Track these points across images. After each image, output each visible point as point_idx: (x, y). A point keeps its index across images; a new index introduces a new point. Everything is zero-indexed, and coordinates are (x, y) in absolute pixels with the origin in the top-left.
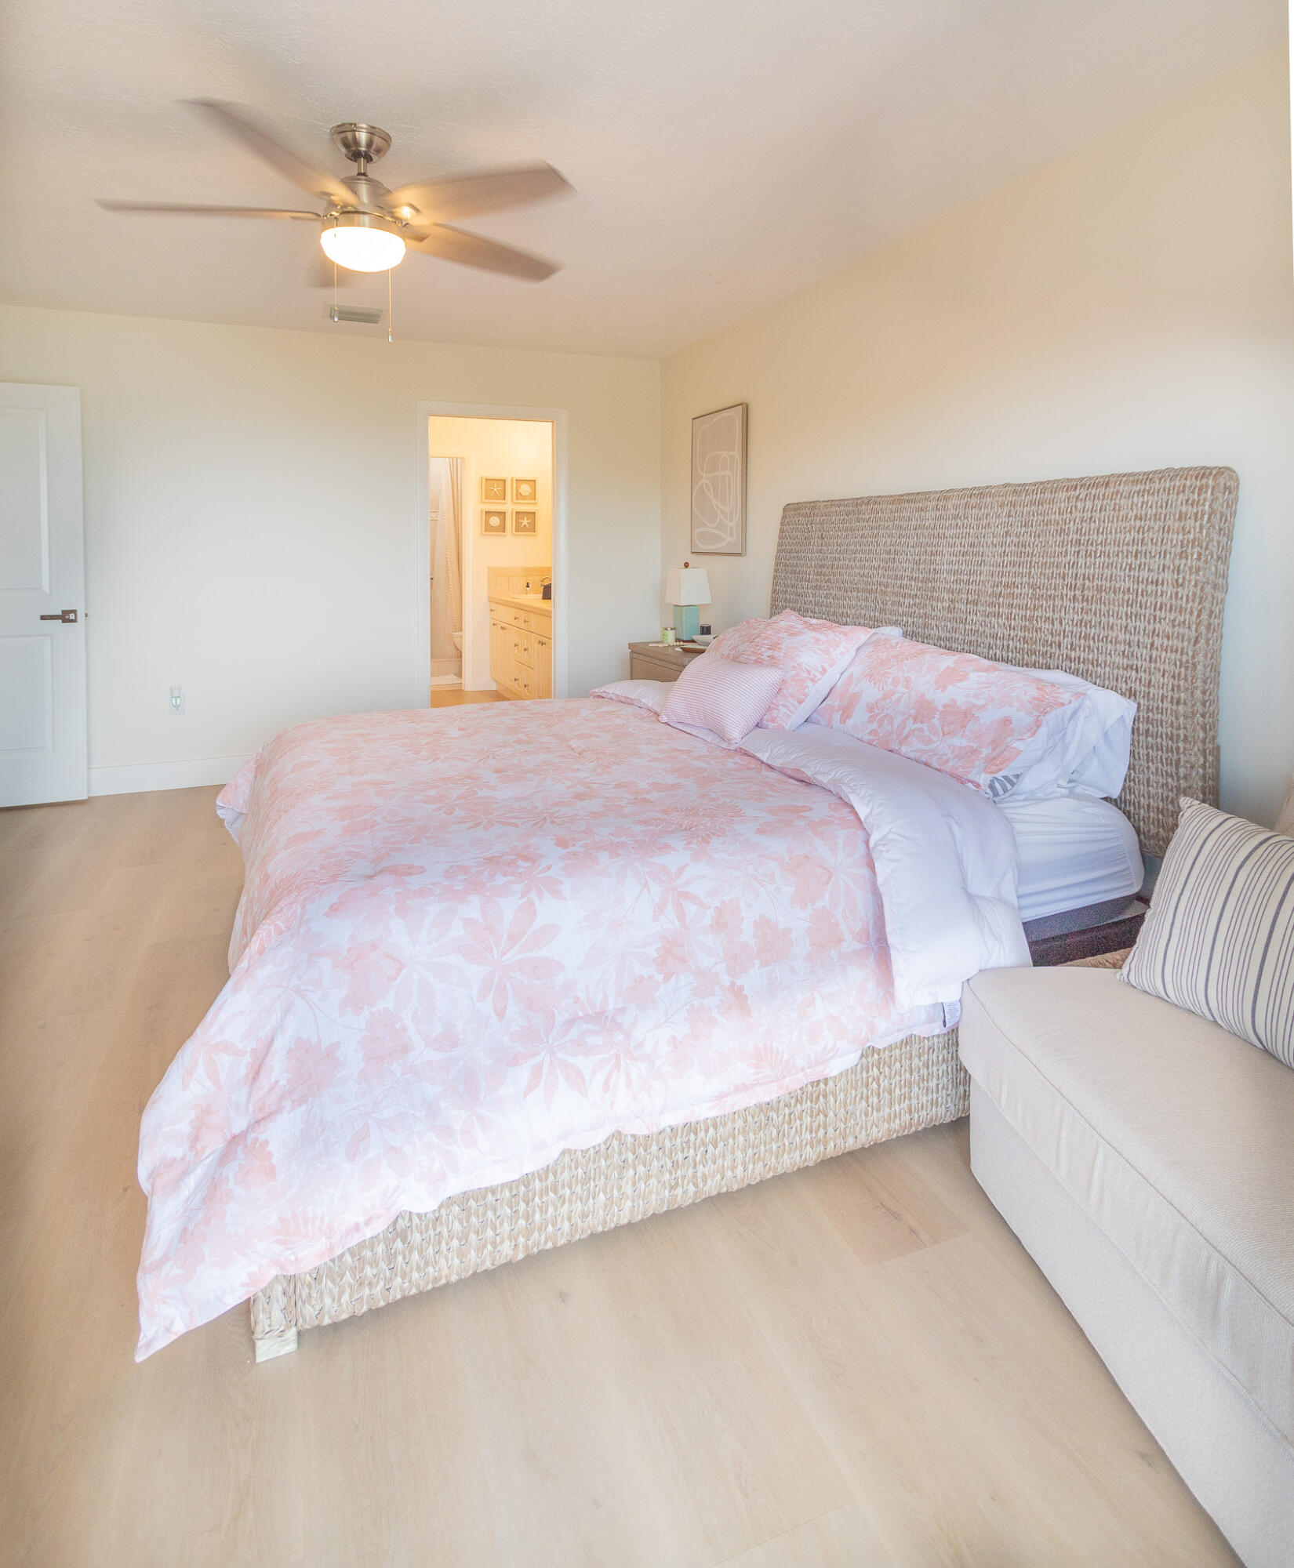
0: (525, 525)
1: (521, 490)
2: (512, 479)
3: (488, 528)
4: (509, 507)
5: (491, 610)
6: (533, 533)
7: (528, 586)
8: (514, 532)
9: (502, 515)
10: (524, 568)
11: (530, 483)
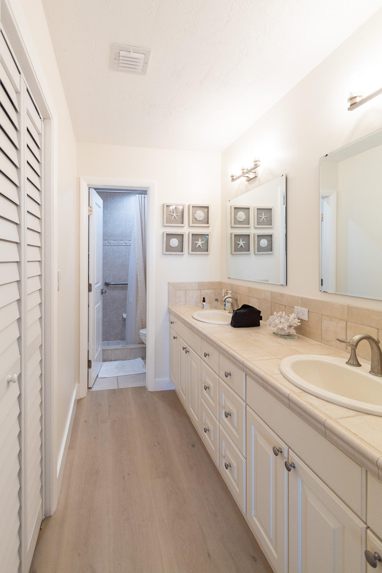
0: (199, 246)
1: (196, 216)
2: (189, 206)
3: (169, 249)
4: (186, 230)
5: (172, 323)
6: (206, 253)
7: (204, 301)
8: (191, 252)
9: (181, 236)
10: (199, 283)
11: (204, 209)
